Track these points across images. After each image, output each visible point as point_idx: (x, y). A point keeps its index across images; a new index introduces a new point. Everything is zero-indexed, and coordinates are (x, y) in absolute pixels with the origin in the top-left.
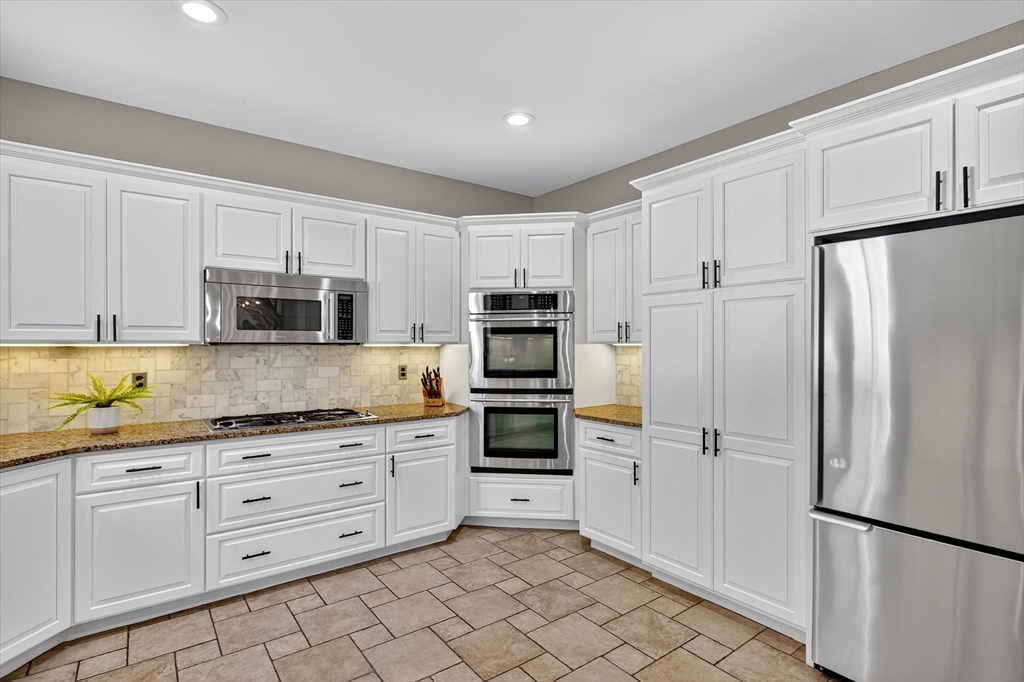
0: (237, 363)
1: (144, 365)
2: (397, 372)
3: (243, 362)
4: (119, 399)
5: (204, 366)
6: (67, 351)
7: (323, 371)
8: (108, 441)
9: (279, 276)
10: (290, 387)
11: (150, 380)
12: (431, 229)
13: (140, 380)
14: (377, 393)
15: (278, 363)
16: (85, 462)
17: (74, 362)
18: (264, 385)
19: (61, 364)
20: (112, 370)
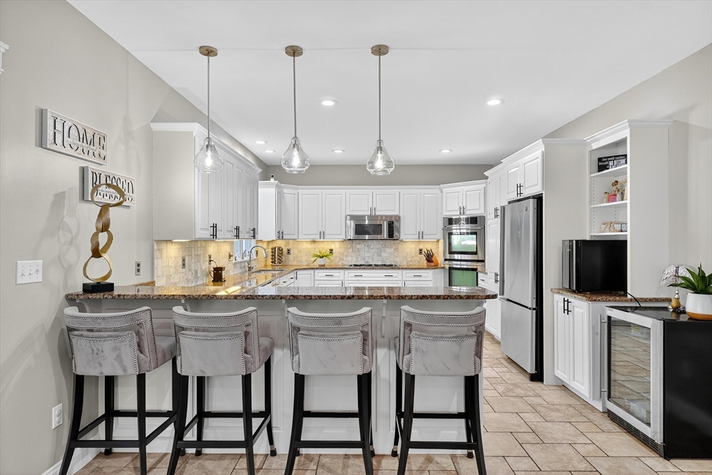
0: (358, 246)
1: (333, 246)
2: (418, 251)
3: (360, 246)
4: (326, 256)
5: (349, 247)
6: (314, 242)
7: (388, 250)
8: (322, 267)
9: (368, 216)
10: (376, 255)
11: (334, 251)
12: (429, 192)
13: (331, 251)
14: (409, 260)
15: (372, 247)
16: (317, 271)
17: (316, 245)
18: (367, 254)
19: (313, 246)
20: (324, 247)
